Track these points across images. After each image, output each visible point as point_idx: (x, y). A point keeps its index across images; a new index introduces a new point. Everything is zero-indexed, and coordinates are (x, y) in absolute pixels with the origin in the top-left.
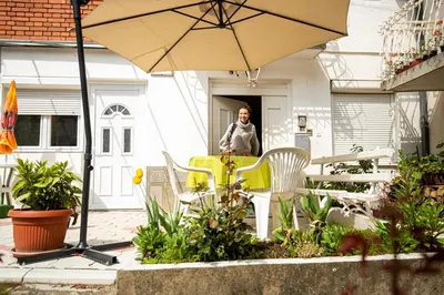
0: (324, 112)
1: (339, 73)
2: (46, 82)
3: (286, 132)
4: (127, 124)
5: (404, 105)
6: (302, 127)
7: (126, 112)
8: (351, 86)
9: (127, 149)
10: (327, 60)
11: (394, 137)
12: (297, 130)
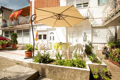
0: (90, 32)
1: (94, 23)
2: (42, 30)
3: (82, 36)
4: (53, 35)
5: (111, 29)
6: (85, 35)
7: (53, 34)
8: (96, 26)
9: (53, 40)
10: (91, 20)
11: (108, 37)
12: (84, 35)
